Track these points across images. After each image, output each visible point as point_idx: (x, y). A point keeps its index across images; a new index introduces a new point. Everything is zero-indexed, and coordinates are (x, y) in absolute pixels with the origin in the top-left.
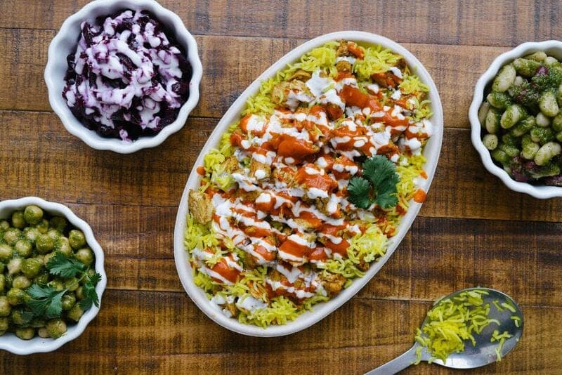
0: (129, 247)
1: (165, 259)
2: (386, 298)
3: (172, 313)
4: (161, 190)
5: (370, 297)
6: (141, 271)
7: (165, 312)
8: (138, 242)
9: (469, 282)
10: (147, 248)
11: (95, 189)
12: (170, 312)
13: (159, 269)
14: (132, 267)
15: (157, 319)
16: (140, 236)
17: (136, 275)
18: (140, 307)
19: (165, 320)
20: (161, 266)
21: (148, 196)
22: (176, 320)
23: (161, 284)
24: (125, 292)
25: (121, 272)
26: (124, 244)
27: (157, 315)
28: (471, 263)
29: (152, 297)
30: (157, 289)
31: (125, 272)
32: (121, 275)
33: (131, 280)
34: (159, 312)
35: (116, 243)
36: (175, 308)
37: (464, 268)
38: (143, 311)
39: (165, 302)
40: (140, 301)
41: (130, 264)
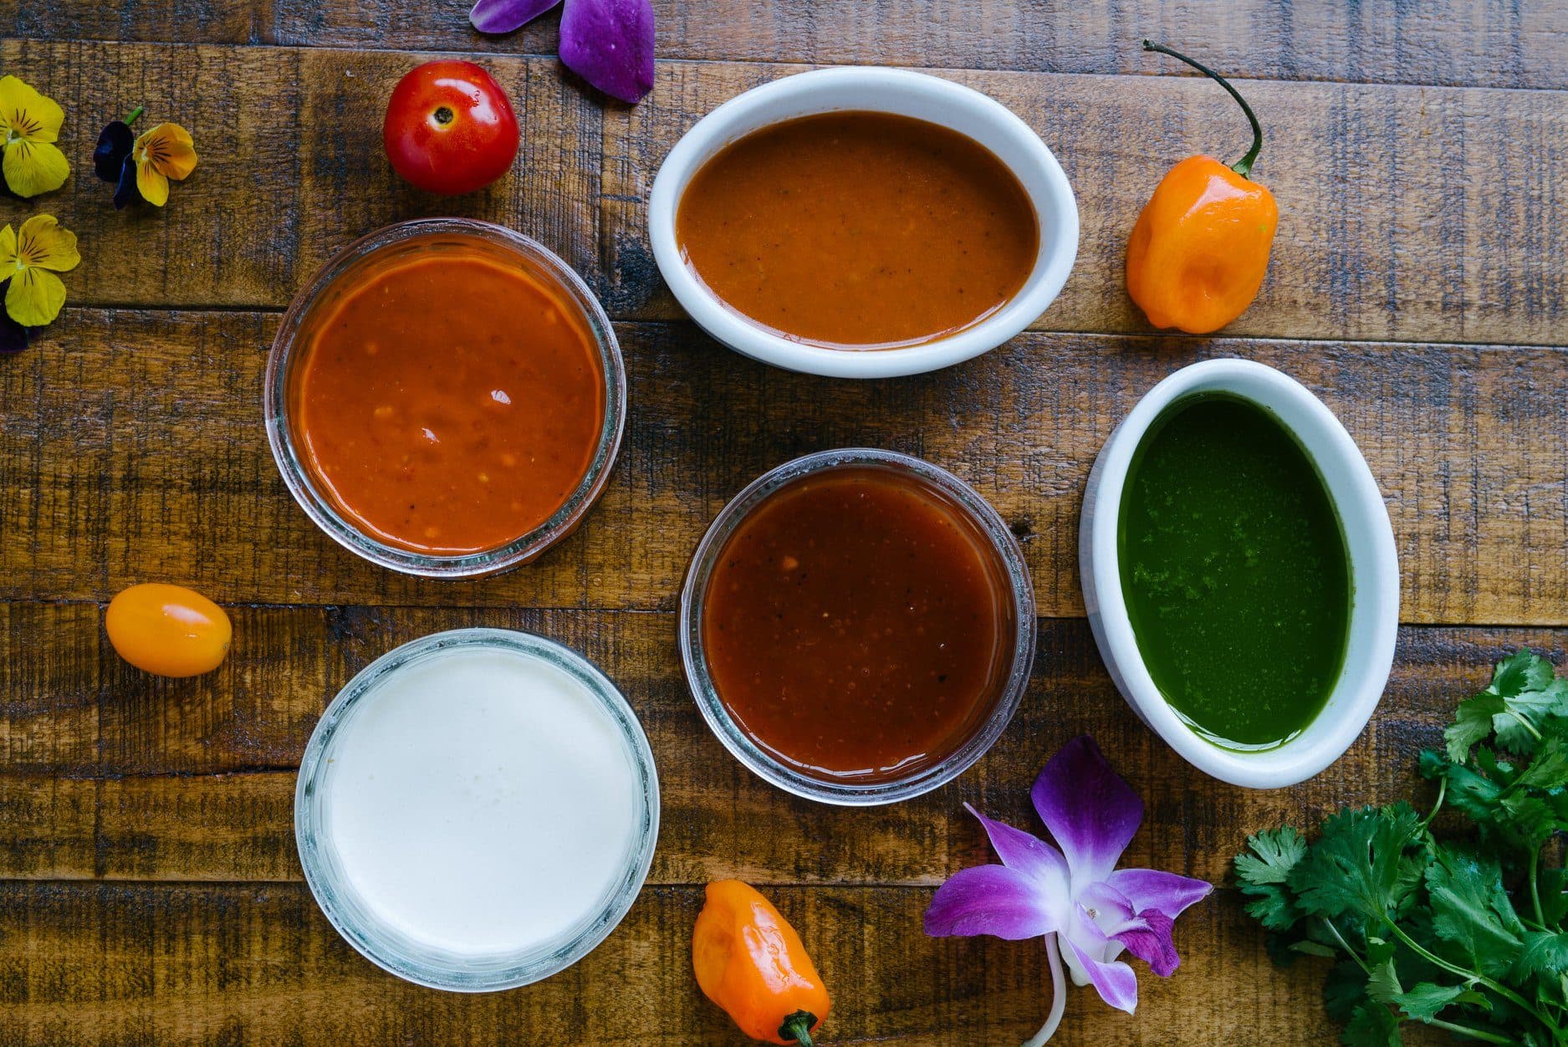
0: (65, 740)
1: (182, 773)
2: (909, 881)
3: (212, 952)
4: (170, 549)
5: (858, 879)
6: (107, 817)
7: (188, 949)
8: (95, 719)
9: (1171, 820)
10: (124, 740)
12: (202, 949)
13: (165, 808)
14: (75, 804)
15: (161, 974)
16: (101, 702)
17: (90, 830)
18: (103, 937)
19: (188, 978)
20: (172, 797)
21: (125, 572)
22: (225, 973)
23: (173, 858)
24: (55, 888)
25: (39, 822)
26: (47, 731)
27: (161, 958)
29: (144, 903)
30: (159, 876)
31: (52, 821)
32: (37, 832)
33: (72, 847)
34: (167, 952)
35: (22, 726)
36: (222, 933)
37: (1152, 778)
38: (114, 948)
39: (190, 918)
40: (102, 915)
41: (69, 796)
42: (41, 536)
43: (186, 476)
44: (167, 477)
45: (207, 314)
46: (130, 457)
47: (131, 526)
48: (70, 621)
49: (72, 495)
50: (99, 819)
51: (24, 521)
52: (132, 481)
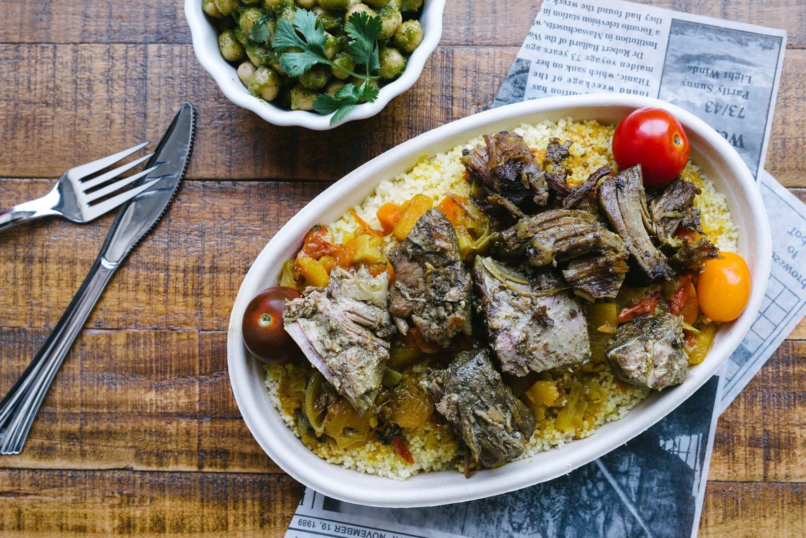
0: (182, 401)
3: (257, 509)
6: (204, 439)
7: (244, 507)
8: (197, 390)
9: (756, 446)
10: (212, 401)
11: (125, 305)
12: (252, 507)
13: (233, 436)
14: (188, 433)
15: (231, 519)
16: (201, 381)
17: (196, 446)
18: (202, 500)
19: (244, 521)
20: (236, 430)
21: (212, 315)
22: (263, 520)
23: (237, 461)
24: (178, 475)
25: (170, 442)
26: (174, 396)
27: (231, 512)
28: (757, 414)
29: (223, 483)
30: (230, 470)
31: (177, 442)
32: (169, 447)
33: (187, 454)
34: (234, 508)
35: (161, 393)
36: (261, 500)
37: (746, 423)
38: (208, 506)
39: (245, 491)
40: (202, 489)
41: (185, 429)
42: (170, 297)
43: (242, 266)
44: (232, 267)
45: (252, 183)
46: (214, 257)
47: (215, 292)
48: (184, 340)
49: (185, 276)
50: (200, 440)
51: (161, 289)
52: (214, 269)
